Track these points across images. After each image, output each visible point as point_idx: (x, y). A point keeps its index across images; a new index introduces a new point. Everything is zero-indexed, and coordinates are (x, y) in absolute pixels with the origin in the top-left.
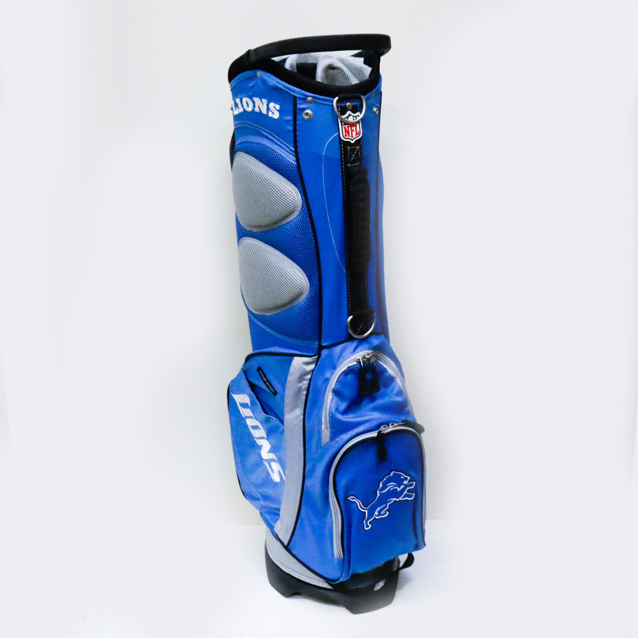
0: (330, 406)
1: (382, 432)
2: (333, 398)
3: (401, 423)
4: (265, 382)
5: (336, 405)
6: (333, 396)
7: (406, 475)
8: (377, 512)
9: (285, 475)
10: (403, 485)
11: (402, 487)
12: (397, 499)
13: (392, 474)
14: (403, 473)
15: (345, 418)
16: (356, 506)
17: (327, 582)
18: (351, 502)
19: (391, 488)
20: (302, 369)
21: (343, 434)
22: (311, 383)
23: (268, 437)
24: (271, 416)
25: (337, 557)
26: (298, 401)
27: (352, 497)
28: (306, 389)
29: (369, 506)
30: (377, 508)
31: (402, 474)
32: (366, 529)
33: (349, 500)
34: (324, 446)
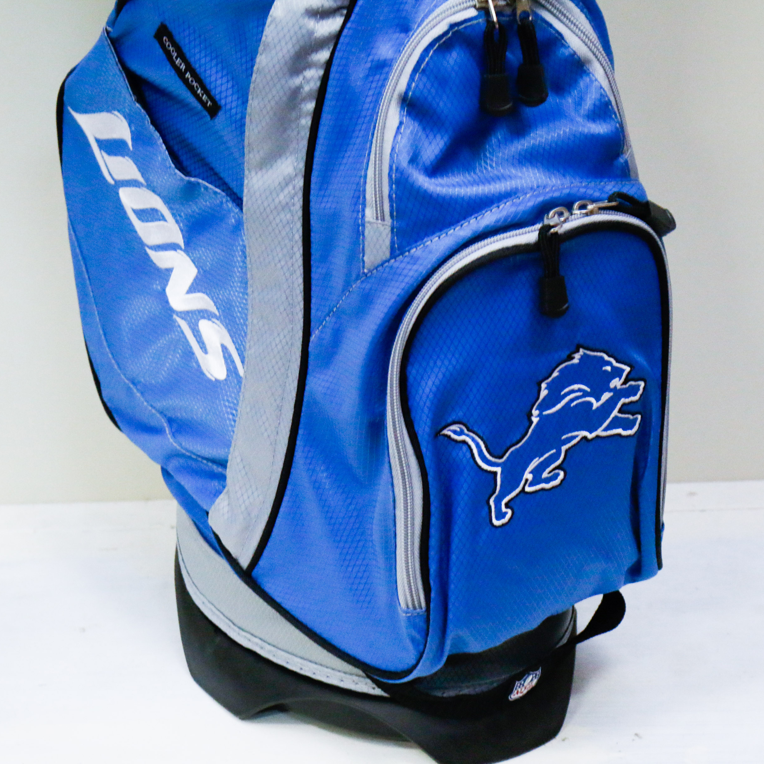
0: (393, 149)
1: (552, 230)
2: (401, 123)
3: (605, 204)
4: (181, 75)
5: (412, 145)
6: (401, 116)
7: (617, 361)
8: (531, 472)
9: (243, 362)
10: (610, 390)
11: (606, 396)
12: (591, 432)
13: (577, 358)
14: (609, 356)
15: (442, 186)
16: (468, 455)
17: (369, 677)
18: (453, 443)
19: (572, 400)
20: (304, 31)
21: (433, 233)
22: (332, 76)
23: (187, 243)
24: (200, 181)
25: (408, 607)
26: (289, 132)
27: (455, 427)
28: (315, 95)
29: (507, 455)
30: (532, 460)
31: (606, 358)
32: (496, 523)
33: (449, 437)
34: (370, 271)
